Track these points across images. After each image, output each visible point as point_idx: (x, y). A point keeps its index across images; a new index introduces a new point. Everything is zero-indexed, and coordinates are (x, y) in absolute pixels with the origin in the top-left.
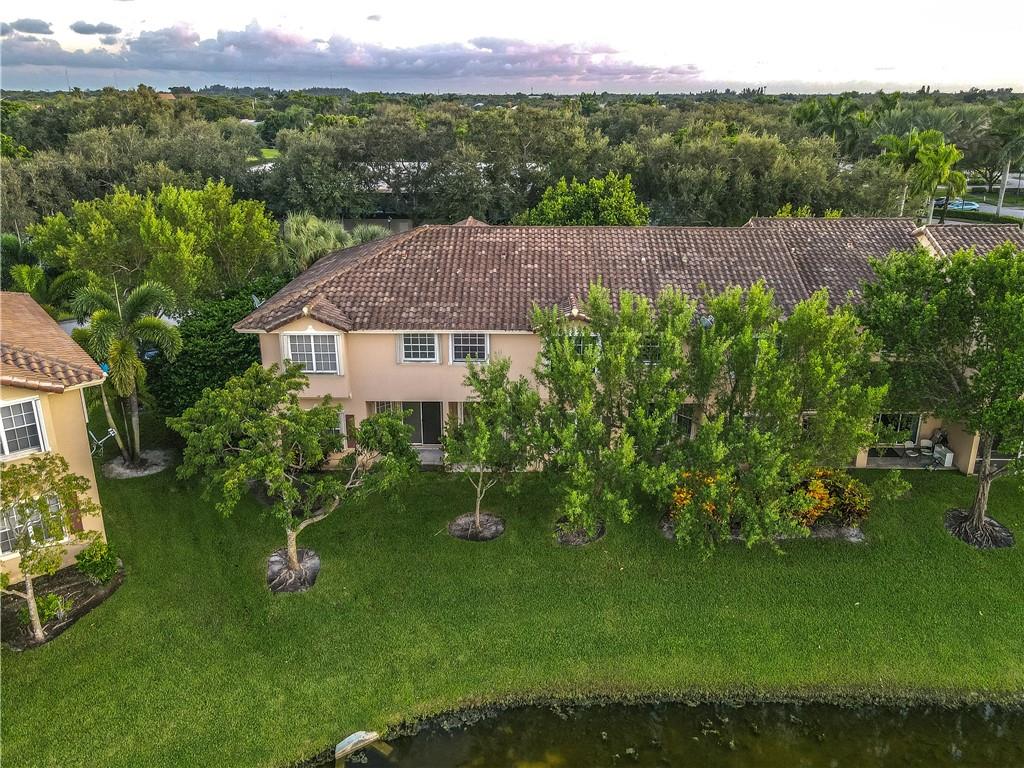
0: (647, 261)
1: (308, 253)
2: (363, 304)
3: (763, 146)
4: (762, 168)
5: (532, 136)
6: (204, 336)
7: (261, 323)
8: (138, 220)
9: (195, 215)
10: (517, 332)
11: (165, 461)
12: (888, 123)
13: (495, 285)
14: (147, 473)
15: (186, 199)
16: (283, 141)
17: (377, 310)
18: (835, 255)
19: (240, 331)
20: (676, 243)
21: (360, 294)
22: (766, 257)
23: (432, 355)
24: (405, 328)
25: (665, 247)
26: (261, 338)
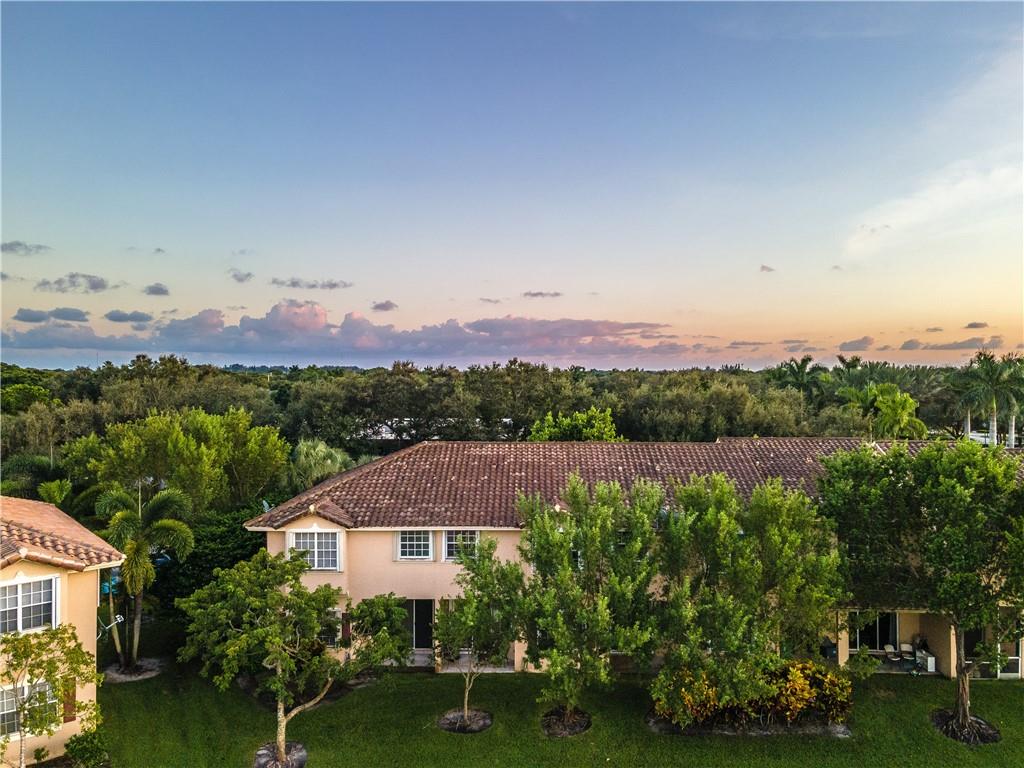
0: (624, 470)
1: (316, 474)
2: (365, 505)
3: (734, 396)
4: (734, 414)
5: (523, 384)
6: (212, 540)
7: (270, 522)
8: (166, 437)
9: (218, 434)
10: (506, 529)
11: (160, 667)
12: (849, 380)
13: (485, 489)
14: (140, 677)
15: (211, 422)
16: (297, 391)
17: (377, 510)
18: (796, 467)
19: (250, 529)
20: (650, 456)
21: (363, 498)
22: (732, 467)
23: (426, 553)
24: (402, 525)
25: (639, 459)
26: (268, 535)
